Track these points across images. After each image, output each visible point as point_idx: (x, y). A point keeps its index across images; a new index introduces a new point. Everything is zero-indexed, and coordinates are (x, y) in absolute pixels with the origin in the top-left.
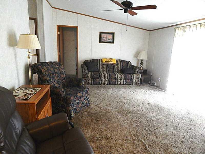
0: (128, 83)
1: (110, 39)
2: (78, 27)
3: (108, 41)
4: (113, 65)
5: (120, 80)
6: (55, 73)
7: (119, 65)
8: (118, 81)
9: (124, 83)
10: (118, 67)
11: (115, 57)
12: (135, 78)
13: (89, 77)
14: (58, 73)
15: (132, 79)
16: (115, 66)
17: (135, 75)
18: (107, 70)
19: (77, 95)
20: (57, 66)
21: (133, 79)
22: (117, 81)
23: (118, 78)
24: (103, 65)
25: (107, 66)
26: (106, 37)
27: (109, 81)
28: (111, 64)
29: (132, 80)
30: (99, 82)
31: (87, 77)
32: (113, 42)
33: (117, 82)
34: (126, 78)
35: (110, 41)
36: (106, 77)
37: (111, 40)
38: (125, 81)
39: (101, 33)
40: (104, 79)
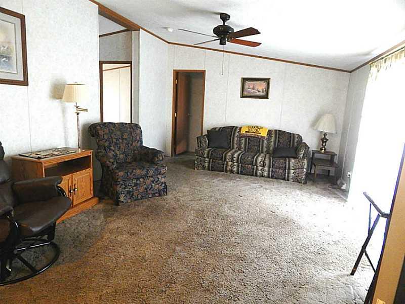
0: (278, 175)
1: (261, 91)
2: (205, 71)
3: (258, 94)
4: (260, 140)
5: (261, 168)
6: (123, 139)
7: (273, 139)
8: (257, 169)
9: (270, 175)
10: (269, 143)
11: (269, 124)
12: (293, 167)
13: (205, 156)
14: (128, 139)
15: (287, 168)
16: (263, 141)
17: (293, 161)
18: (247, 147)
19: (132, 172)
20: (129, 129)
21: (289, 169)
22: (255, 168)
23: (258, 164)
24: (241, 137)
25: (247, 140)
26: (254, 87)
27: (240, 166)
28: (255, 137)
29: (287, 170)
30: (222, 166)
31: (202, 156)
32: (266, 96)
33: (255, 171)
34: (273, 165)
35: (261, 94)
36: (235, 159)
37: (263, 92)
38: (272, 170)
39: (244, 80)
40: (231, 161)
